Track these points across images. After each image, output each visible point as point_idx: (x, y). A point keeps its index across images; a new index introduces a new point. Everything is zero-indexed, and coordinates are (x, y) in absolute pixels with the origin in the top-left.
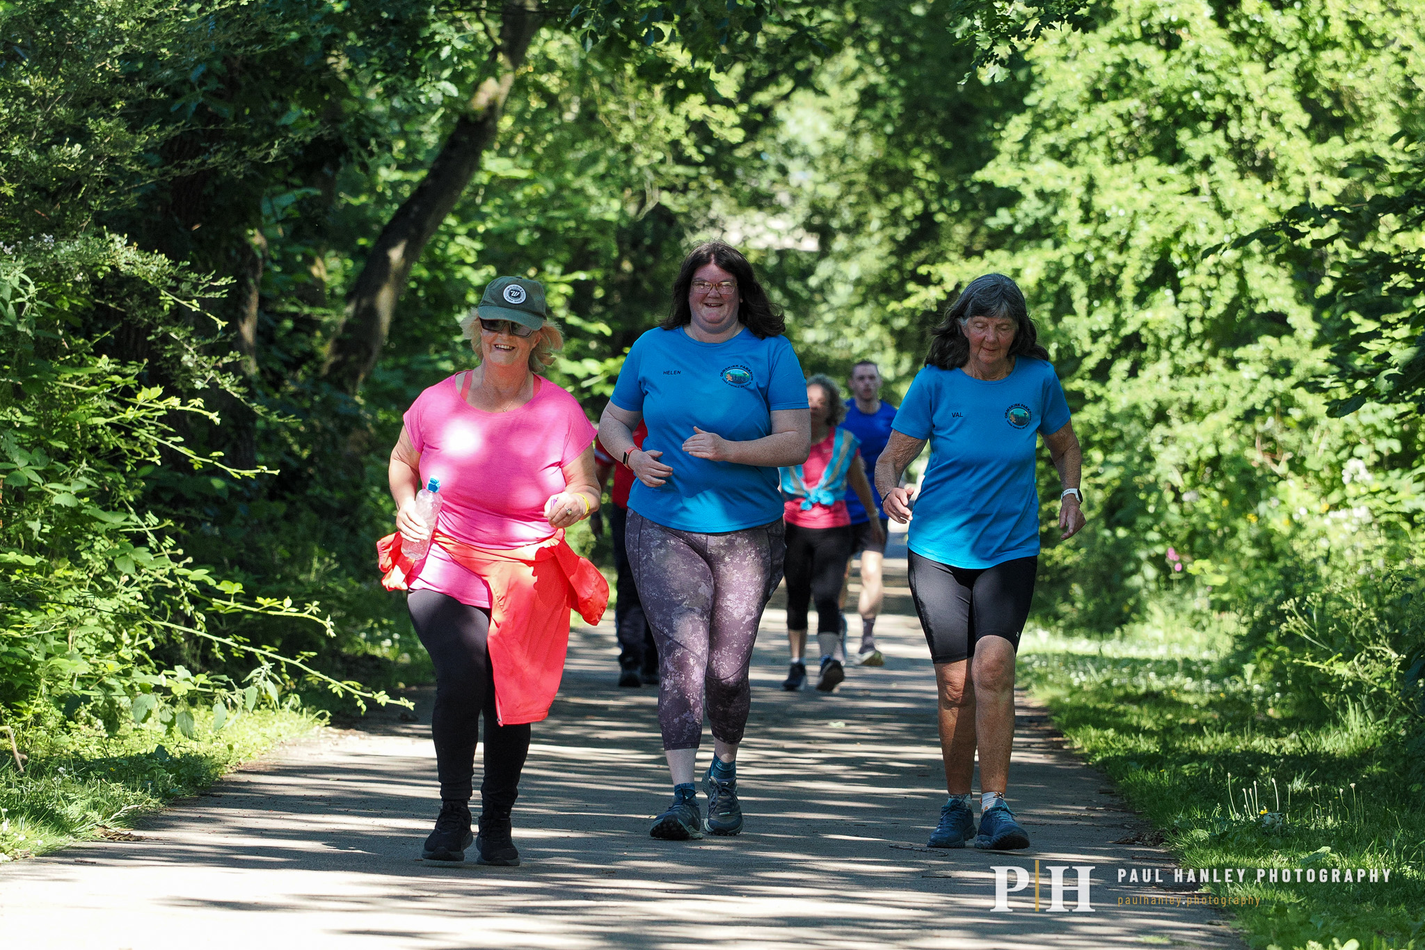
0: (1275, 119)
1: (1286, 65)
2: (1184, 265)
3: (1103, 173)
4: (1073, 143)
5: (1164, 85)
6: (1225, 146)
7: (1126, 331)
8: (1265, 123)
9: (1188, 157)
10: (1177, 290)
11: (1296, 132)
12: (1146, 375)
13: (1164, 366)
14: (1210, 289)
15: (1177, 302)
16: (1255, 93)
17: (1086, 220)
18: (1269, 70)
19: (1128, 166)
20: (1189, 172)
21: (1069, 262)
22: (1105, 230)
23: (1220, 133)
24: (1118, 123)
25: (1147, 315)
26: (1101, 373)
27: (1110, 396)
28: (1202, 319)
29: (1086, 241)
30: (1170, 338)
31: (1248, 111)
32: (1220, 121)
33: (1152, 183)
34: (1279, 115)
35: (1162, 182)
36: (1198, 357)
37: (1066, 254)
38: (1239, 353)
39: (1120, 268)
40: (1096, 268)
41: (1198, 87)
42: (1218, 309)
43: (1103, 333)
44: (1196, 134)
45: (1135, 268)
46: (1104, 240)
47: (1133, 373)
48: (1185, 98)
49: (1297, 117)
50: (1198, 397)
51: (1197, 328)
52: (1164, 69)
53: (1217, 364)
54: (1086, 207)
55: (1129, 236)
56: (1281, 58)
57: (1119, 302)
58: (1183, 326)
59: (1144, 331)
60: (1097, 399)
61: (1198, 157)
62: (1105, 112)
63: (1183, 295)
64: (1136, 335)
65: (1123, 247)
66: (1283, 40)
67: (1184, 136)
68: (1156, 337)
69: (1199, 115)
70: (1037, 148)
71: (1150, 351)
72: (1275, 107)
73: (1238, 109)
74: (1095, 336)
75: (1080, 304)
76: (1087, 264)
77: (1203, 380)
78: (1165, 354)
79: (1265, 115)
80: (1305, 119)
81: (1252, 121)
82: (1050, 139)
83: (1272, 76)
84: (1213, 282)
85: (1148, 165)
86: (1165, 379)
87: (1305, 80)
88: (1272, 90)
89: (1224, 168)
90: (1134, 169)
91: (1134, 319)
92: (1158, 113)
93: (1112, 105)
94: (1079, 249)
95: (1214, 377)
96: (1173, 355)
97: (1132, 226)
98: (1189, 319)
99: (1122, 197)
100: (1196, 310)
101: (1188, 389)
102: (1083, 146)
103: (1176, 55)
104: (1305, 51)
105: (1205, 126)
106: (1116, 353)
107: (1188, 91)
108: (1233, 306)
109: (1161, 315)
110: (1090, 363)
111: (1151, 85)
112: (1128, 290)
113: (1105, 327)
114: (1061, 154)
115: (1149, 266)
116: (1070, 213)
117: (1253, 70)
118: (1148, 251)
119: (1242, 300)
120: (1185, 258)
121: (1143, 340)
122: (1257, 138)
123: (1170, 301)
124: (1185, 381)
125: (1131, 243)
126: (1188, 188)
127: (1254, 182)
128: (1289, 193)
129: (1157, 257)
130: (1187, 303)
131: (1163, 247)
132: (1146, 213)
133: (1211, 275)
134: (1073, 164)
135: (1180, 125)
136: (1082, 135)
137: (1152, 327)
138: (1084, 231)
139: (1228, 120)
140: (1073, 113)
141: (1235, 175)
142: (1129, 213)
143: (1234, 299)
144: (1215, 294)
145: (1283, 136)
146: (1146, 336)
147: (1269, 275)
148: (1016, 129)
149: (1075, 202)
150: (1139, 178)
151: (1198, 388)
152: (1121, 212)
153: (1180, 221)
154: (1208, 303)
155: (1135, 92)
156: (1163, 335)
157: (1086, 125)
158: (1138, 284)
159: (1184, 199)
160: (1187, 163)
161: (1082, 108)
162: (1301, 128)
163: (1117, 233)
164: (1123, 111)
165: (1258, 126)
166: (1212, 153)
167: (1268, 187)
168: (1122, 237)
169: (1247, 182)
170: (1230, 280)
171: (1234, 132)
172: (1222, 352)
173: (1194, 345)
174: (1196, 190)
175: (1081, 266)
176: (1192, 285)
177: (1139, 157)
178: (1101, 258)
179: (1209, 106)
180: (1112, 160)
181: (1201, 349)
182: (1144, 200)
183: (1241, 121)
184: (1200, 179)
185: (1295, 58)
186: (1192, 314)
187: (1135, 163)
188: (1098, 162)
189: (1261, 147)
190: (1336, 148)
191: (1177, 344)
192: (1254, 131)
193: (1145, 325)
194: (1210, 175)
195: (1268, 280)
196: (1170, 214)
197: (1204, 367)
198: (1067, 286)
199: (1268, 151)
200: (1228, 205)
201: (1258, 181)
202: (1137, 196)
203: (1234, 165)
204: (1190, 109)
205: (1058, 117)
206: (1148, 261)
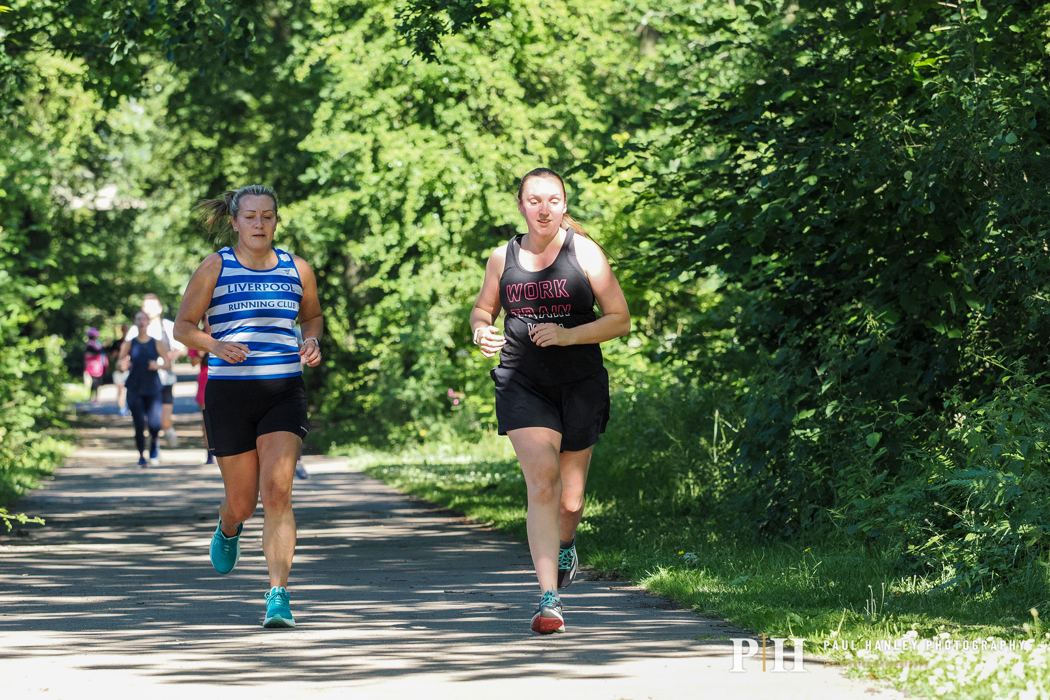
0: (501, 95)
1: (505, 55)
2: (445, 196)
3: (386, 137)
4: (362, 118)
5: (424, 75)
6: (467, 114)
7: (409, 244)
8: (494, 96)
9: (442, 122)
10: (441, 213)
11: (516, 101)
12: (425, 272)
13: (436, 266)
14: (465, 212)
15: (442, 222)
16: (486, 77)
17: (376, 170)
18: (494, 60)
19: (401, 132)
20: (444, 133)
21: (366, 200)
22: (390, 177)
23: (462, 106)
24: (392, 103)
25: (423, 232)
26: (394, 274)
27: (401, 289)
28: (460, 233)
29: (377, 185)
30: (439, 248)
31: (482, 89)
32: (461, 97)
33: (420, 143)
34: (503, 90)
35: (426, 141)
36: (458, 259)
37: (363, 195)
38: (485, 254)
39: (403, 201)
40: (383, 202)
41: (447, 75)
42: (471, 225)
43: (392, 247)
44: (446, 107)
45: (414, 201)
46: (390, 184)
47: (415, 272)
48: (438, 83)
49: (515, 90)
50: (460, 285)
51: (457, 239)
52: (423, 64)
53: (471, 262)
54: (375, 160)
55: (406, 180)
56: (501, 52)
57: (402, 225)
58: (447, 238)
59: (421, 244)
60: (393, 292)
61: (450, 122)
62: (384, 96)
63: (447, 217)
64: (415, 247)
65: (402, 187)
66: (501, 38)
67: (439, 109)
68: (429, 246)
69: (448, 94)
70: (338, 124)
71: (424, 258)
72: (500, 85)
73: (474, 87)
74: (389, 249)
75: (376, 228)
76: (378, 200)
77: (463, 274)
78: (437, 258)
79: (493, 91)
80: (521, 92)
81: (485, 96)
82: (348, 117)
83: (496, 65)
84: (466, 207)
85: (415, 130)
86: (438, 275)
87: (519, 65)
88: (497, 74)
89: (468, 130)
90: (407, 134)
91: (413, 235)
92: (419, 94)
93: (389, 91)
94: (372, 191)
95: (470, 272)
96: (442, 258)
97: (409, 172)
98: (452, 233)
99: (401, 154)
100: (456, 226)
101: (453, 279)
102: (370, 120)
104: (517, 45)
105: (451, 101)
106: (404, 259)
107: (440, 78)
108: (480, 223)
109: (432, 232)
110: (386, 268)
111: (414, 75)
112: (410, 216)
113: (395, 242)
114: (350, 127)
115: (423, 199)
116: (366, 165)
117: (482, 60)
118: (421, 189)
119: (486, 218)
120: (446, 192)
121: (420, 249)
122: (489, 107)
123: (438, 222)
124: (451, 275)
125: (408, 184)
126: (444, 144)
127: (490, 137)
128: (513, 143)
129: (426, 192)
130: (450, 222)
131: (430, 186)
132: (418, 163)
133: (464, 202)
134: (364, 132)
135: (436, 101)
136: (369, 113)
137: (426, 240)
138: (375, 178)
139: (467, 96)
140: (361, 98)
141: (477, 133)
142: (406, 164)
143: (481, 218)
144: (468, 215)
145: (507, 104)
146: (422, 247)
147: (503, 199)
148: (324, 112)
149: (367, 158)
150: (411, 140)
151: (459, 279)
152: (400, 164)
153: (441, 166)
154: (464, 221)
155: (403, 81)
156: (434, 245)
157: (370, 106)
158: (416, 211)
159: (444, 152)
160: (443, 127)
161: (367, 94)
162: (518, 98)
163: (398, 178)
164: (396, 95)
165: (489, 99)
166: (459, 119)
167: (499, 140)
168: (402, 181)
169: (485, 137)
170: (477, 204)
171: (473, 103)
172: (474, 254)
173: (455, 250)
174: (449, 145)
175: (374, 202)
176: (452, 210)
177: (408, 125)
178: (387, 195)
179: (454, 87)
180: (391, 128)
181: (459, 252)
182: (415, 155)
183: (477, 96)
184: (452, 137)
185: (511, 51)
186: (453, 229)
187: (407, 129)
188: (382, 130)
189: (492, 113)
190: (543, 111)
191: (444, 250)
192: (487, 102)
193: (421, 239)
194: (459, 134)
195: (503, 203)
196: (433, 162)
197: (463, 265)
198: (365, 217)
199: (496, 116)
200: (472, 154)
201: (492, 136)
202: (410, 152)
203: (474, 126)
204: (442, 90)
205: (351, 101)
206: (421, 195)
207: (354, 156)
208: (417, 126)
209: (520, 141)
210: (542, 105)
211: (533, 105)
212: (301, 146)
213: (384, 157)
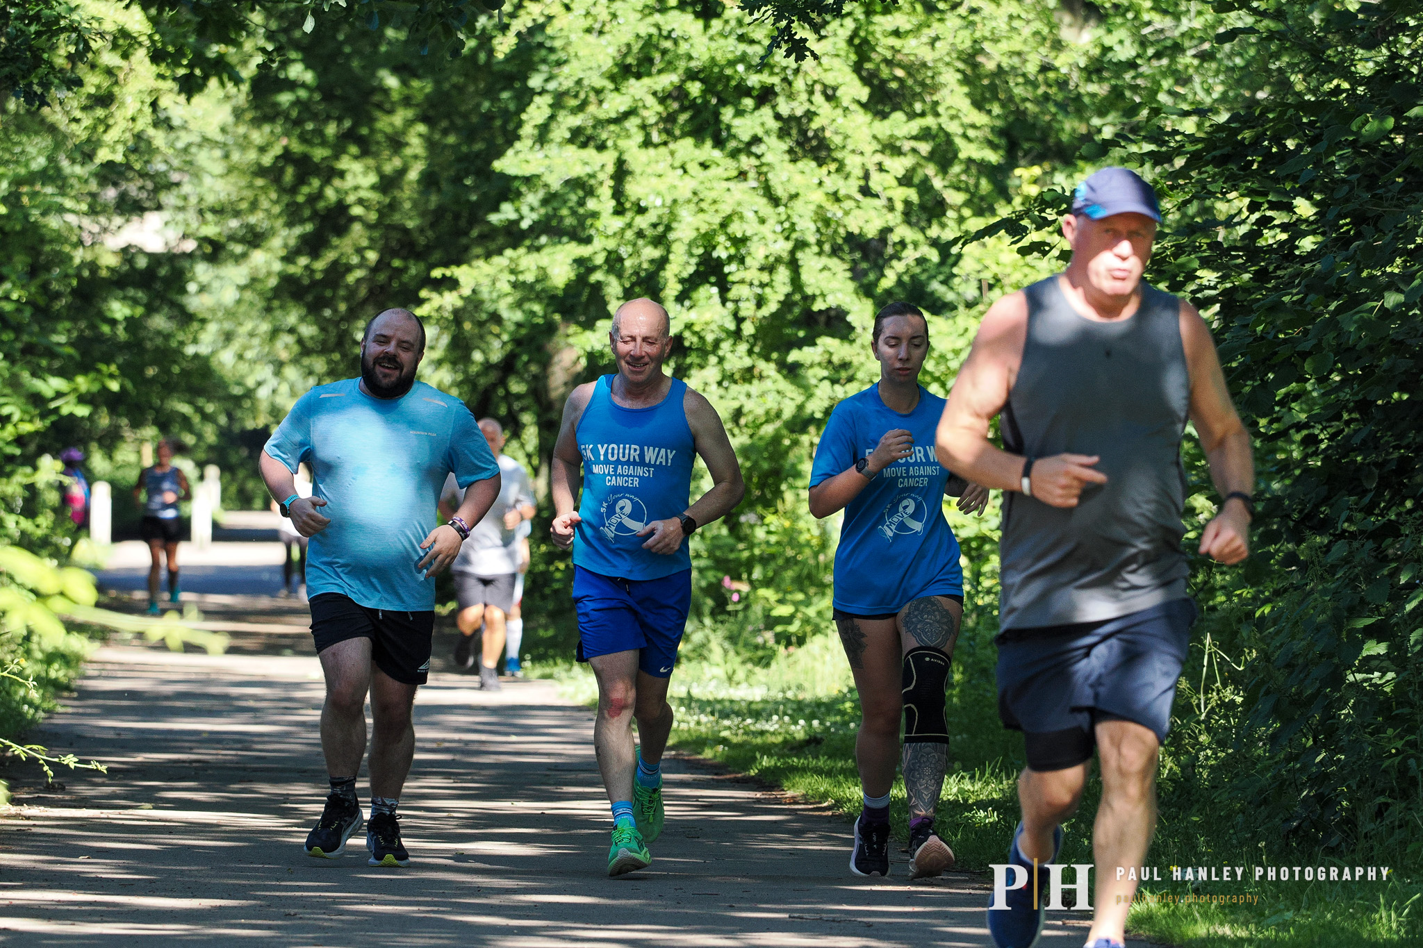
0: (830, 95)
1: (840, 32)
2: (731, 259)
3: (637, 158)
4: (600, 123)
5: (705, 57)
6: (774, 125)
8: (818, 98)
9: (732, 137)
10: (724, 287)
11: (854, 107)
13: (711, 373)
14: (762, 285)
15: (724, 301)
17: (620, 211)
19: (662, 150)
20: (734, 154)
21: (599, 259)
22: (642, 222)
23: (766, 111)
24: (651, 101)
25: (692, 316)
28: (754, 319)
29: (619, 234)
30: (717, 342)
31: (800, 84)
32: (765, 96)
33: (693, 168)
34: (835, 89)
35: (704, 166)
36: (748, 362)
37: (596, 250)
38: (794, 356)
39: (662, 263)
40: (628, 263)
41: (742, 58)
42: (772, 307)
44: (739, 113)
45: (680, 265)
46: (640, 234)
48: (728, 71)
49: (854, 90)
50: (749, 406)
51: (748, 329)
52: (705, 40)
53: (768, 369)
55: (669, 228)
58: (732, 326)
59: (687, 334)
61: (746, 138)
62: (637, 89)
63: (734, 293)
65: (661, 240)
67: (727, 114)
68: (701, 338)
69: (743, 90)
70: (560, 132)
71: (692, 359)
72: (830, 79)
73: (787, 81)
76: (620, 260)
77: (755, 387)
78: (713, 360)
79: (818, 87)
80: (864, 93)
81: (804, 96)
82: (577, 121)
83: (825, 45)
84: (765, 277)
85: (685, 148)
86: (714, 388)
87: (862, 48)
88: (825, 61)
89: (775, 150)
90: (672, 153)
92: (695, 88)
93: (646, 81)
94: (611, 244)
95: (767, 384)
96: (721, 359)
97: (673, 216)
98: (739, 320)
99: (661, 185)
100: (747, 309)
101: (739, 395)
102: (612, 128)
103: (716, 24)
104: (862, 17)
105: (748, 102)
107: (732, 63)
108: (787, 304)
109: (707, 316)
111: (690, 58)
112: (672, 289)
114: (579, 138)
115: (694, 261)
116: (603, 202)
118: (691, 245)
119: (797, 297)
120: (732, 251)
121: (687, 344)
122: (810, 115)
123: (716, 299)
124: (734, 388)
125: (672, 236)
126: (735, 173)
127: (808, 165)
128: (847, 177)
129: (701, 251)
130: (736, 301)
131: (708, 240)
132: (689, 201)
133: (762, 269)
134: (601, 147)
135: (723, 102)
136: (614, 115)
137: (696, 328)
138: (618, 223)
139: (776, 94)
140: (598, 92)
141: (787, 157)
142: (668, 202)
143: (788, 296)
144: (768, 290)
145: (839, 111)
146: (690, 339)
147: (825, 268)
148: (537, 112)
149: (605, 192)
150: (677, 164)
151: (749, 395)
152: (659, 202)
153: (726, 209)
154: (760, 302)
155: (669, 66)
156: (710, 338)
157: (615, 104)
158: (682, 281)
159: (731, 185)
160: (732, 144)
161: (611, 86)
162: (859, 102)
163: (654, 226)
164: (658, 88)
165: (811, 102)
166: (760, 133)
167: (824, 170)
168: (661, 229)
169: (800, 164)
170: (783, 274)
171: (784, 108)
172: (775, 355)
173: (743, 348)
174: (742, 175)
175: (614, 262)
176: (742, 282)
177: (676, 139)
178: (636, 253)
179: (754, 80)
180: (647, 143)
181: (750, 352)
182: (684, 188)
183: (791, 96)
184: (746, 162)
185: (849, 24)
186: (742, 314)
187: (672, 146)
188: (631, 146)
189: (815, 125)
190: (898, 125)
191: (726, 346)
192: (807, 106)
193: (689, 326)
194: (758, 157)
195: (826, 273)
196: (715, 202)
197: (756, 372)
198: (599, 286)
199: (823, 129)
200: (780, 192)
201: (813, 164)
202: (677, 182)
203: (784, 146)
204: (733, 83)
205: (582, 95)
206: (691, 255)
207: (582, 186)
208: (689, 142)
209: (859, 172)
210: (898, 116)
211: (884, 116)
212: (498, 165)
213: (633, 189)
